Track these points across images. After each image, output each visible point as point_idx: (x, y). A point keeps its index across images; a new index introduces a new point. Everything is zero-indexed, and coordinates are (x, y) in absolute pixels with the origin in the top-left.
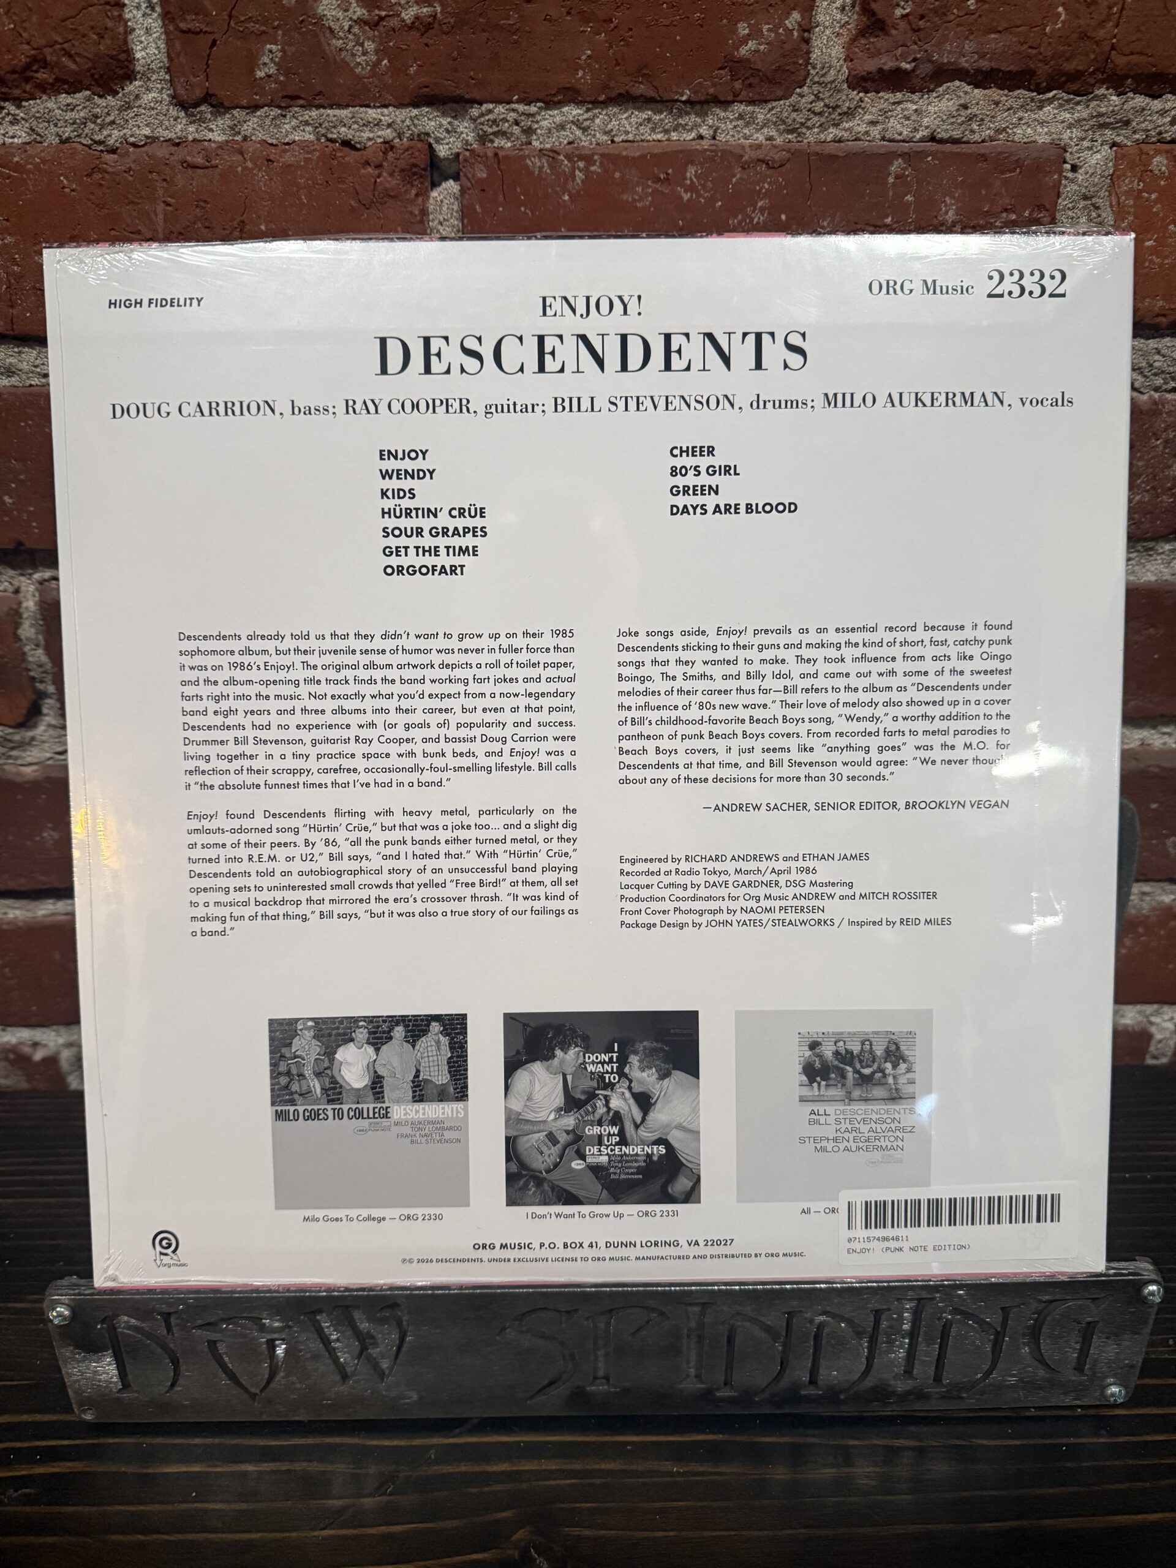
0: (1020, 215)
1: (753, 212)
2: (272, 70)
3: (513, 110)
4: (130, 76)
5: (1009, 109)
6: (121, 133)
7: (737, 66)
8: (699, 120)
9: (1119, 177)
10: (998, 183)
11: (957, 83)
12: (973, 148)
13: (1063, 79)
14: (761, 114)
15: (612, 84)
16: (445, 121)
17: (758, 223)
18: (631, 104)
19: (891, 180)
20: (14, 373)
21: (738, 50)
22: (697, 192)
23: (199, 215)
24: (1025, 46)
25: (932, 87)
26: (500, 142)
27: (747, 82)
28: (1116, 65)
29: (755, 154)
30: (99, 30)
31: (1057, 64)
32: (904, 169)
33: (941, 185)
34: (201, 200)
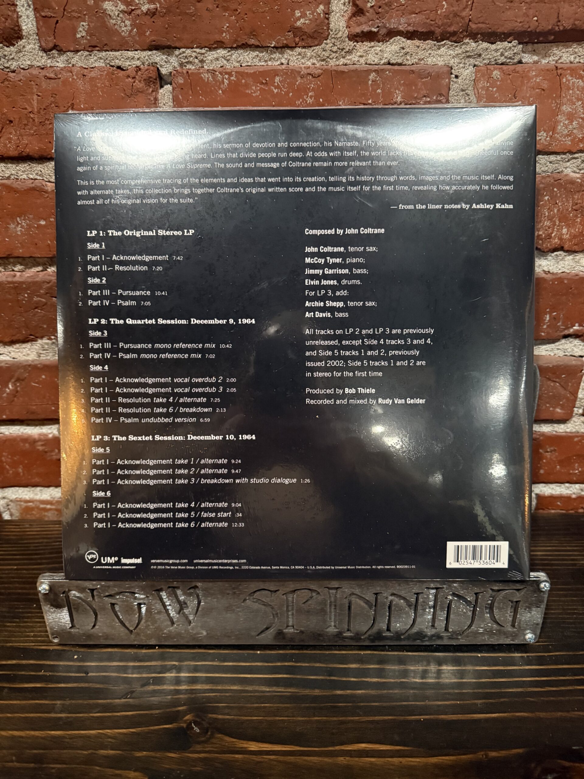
0: (431, 98)
1: (307, 98)
2: (84, 34)
3: (195, 52)
4: (20, 37)
5: (424, 50)
6: (17, 64)
7: (296, 31)
8: (280, 56)
9: (478, 81)
10: (420, 84)
11: (399, 37)
12: (407, 68)
13: (448, 35)
14: (309, 52)
15: (239, 39)
16: (164, 57)
17: (310, 103)
18: (248, 49)
19: (370, 82)
21: (296, 23)
22: (281, 89)
23: (53, 100)
24: (428, 21)
25: (387, 39)
26: (189, 66)
27: (301, 38)
28: (472, 29)
29: (306, 71)
30: (5, 17)
31: (444, 28)
32: (376, 77)
33: (393, 85)
34: (53, 95)
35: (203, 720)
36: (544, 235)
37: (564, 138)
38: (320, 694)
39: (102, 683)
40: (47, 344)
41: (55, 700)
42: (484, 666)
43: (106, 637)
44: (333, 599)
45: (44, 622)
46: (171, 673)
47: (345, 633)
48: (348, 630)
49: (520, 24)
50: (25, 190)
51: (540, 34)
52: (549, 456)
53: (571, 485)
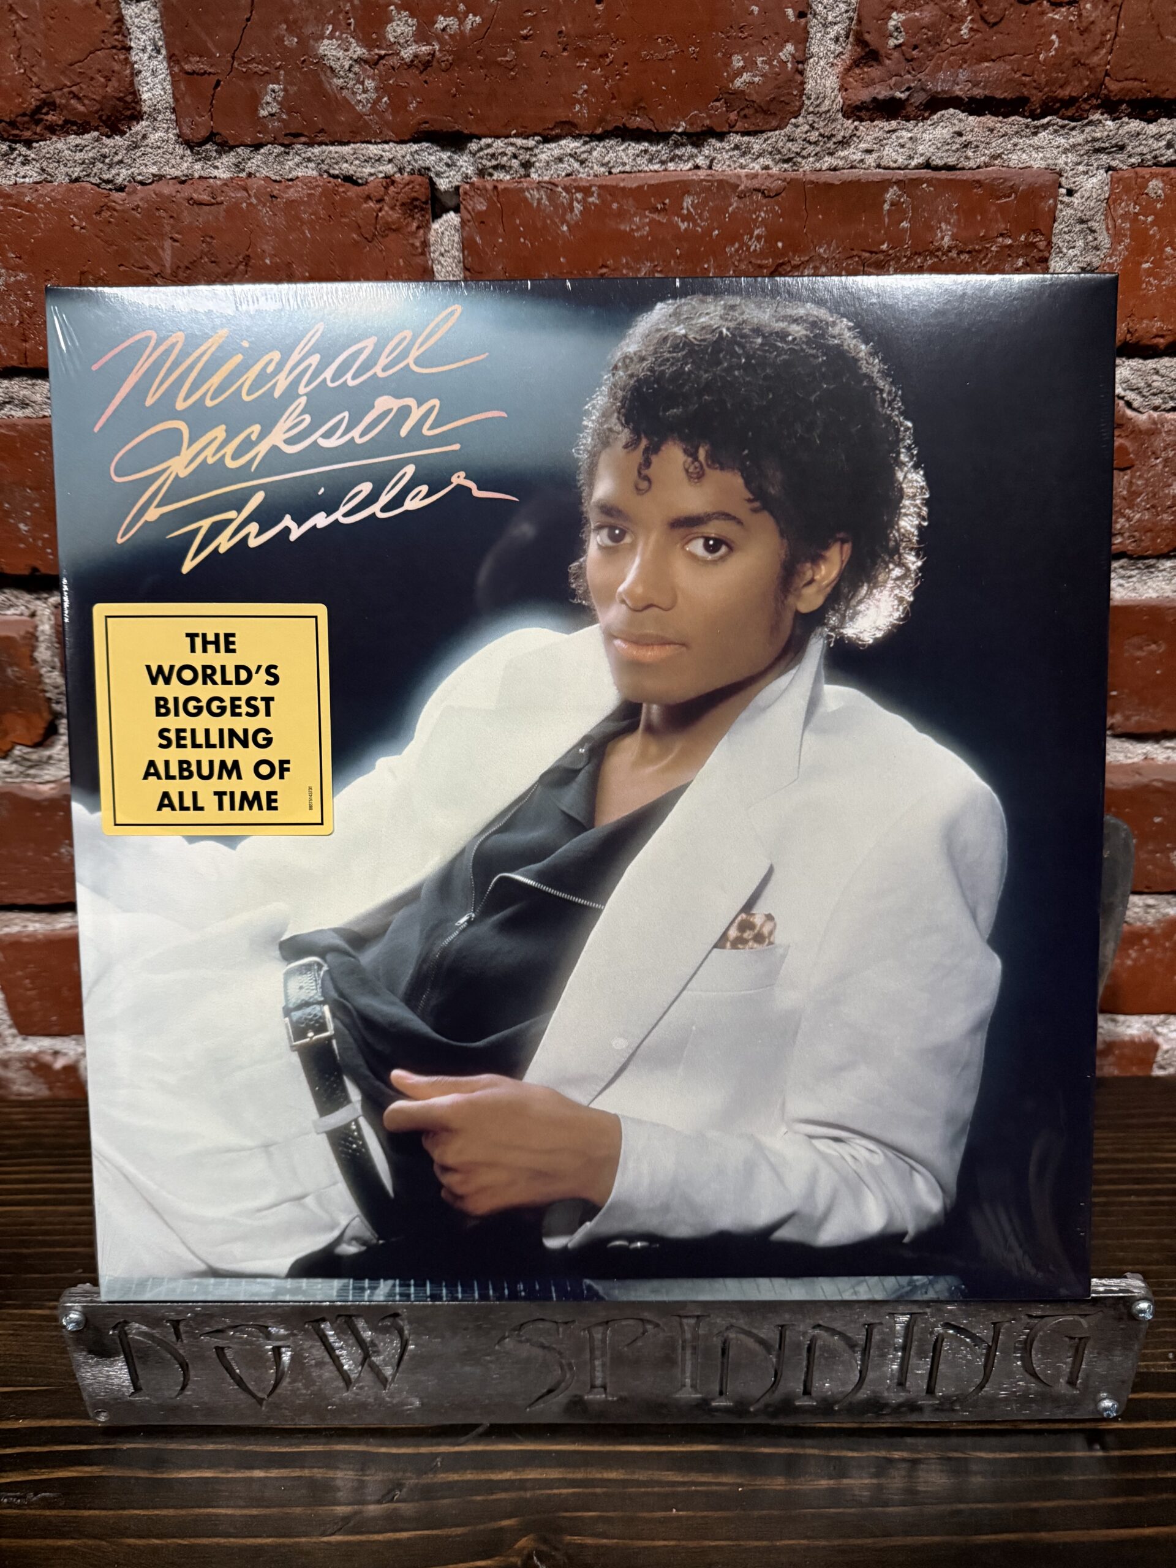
0: (1015, 240)
1: (750, 240)
2: (274, 108)
3: (512, 144)
4: (138, 117)
5: (1004, 136)
6: (129, 172)
7: (733, 98)
8: (695, 151)
9: (1115, 201)
10: (993, 209)
11: (951, 111)
12: (966, 175)
13: (1058, 105)
14: (757, 144)
15: (609, 117)
16: (445, 155)
17: (755, 250)
18: (628, 137)
20: (27, 404)
21: (732, 82)
22: (694, 221)
23: (206, 250)
24: (1018, 75)
26: (498, 175)
27: (742, 113)
28: (1110, 91)
29: (751, 184)
30: (106, 73)
31: (1050, 91)
32: (900, 196)
33: (936, 211)
34: (207, 236)
35: (556, 1549)
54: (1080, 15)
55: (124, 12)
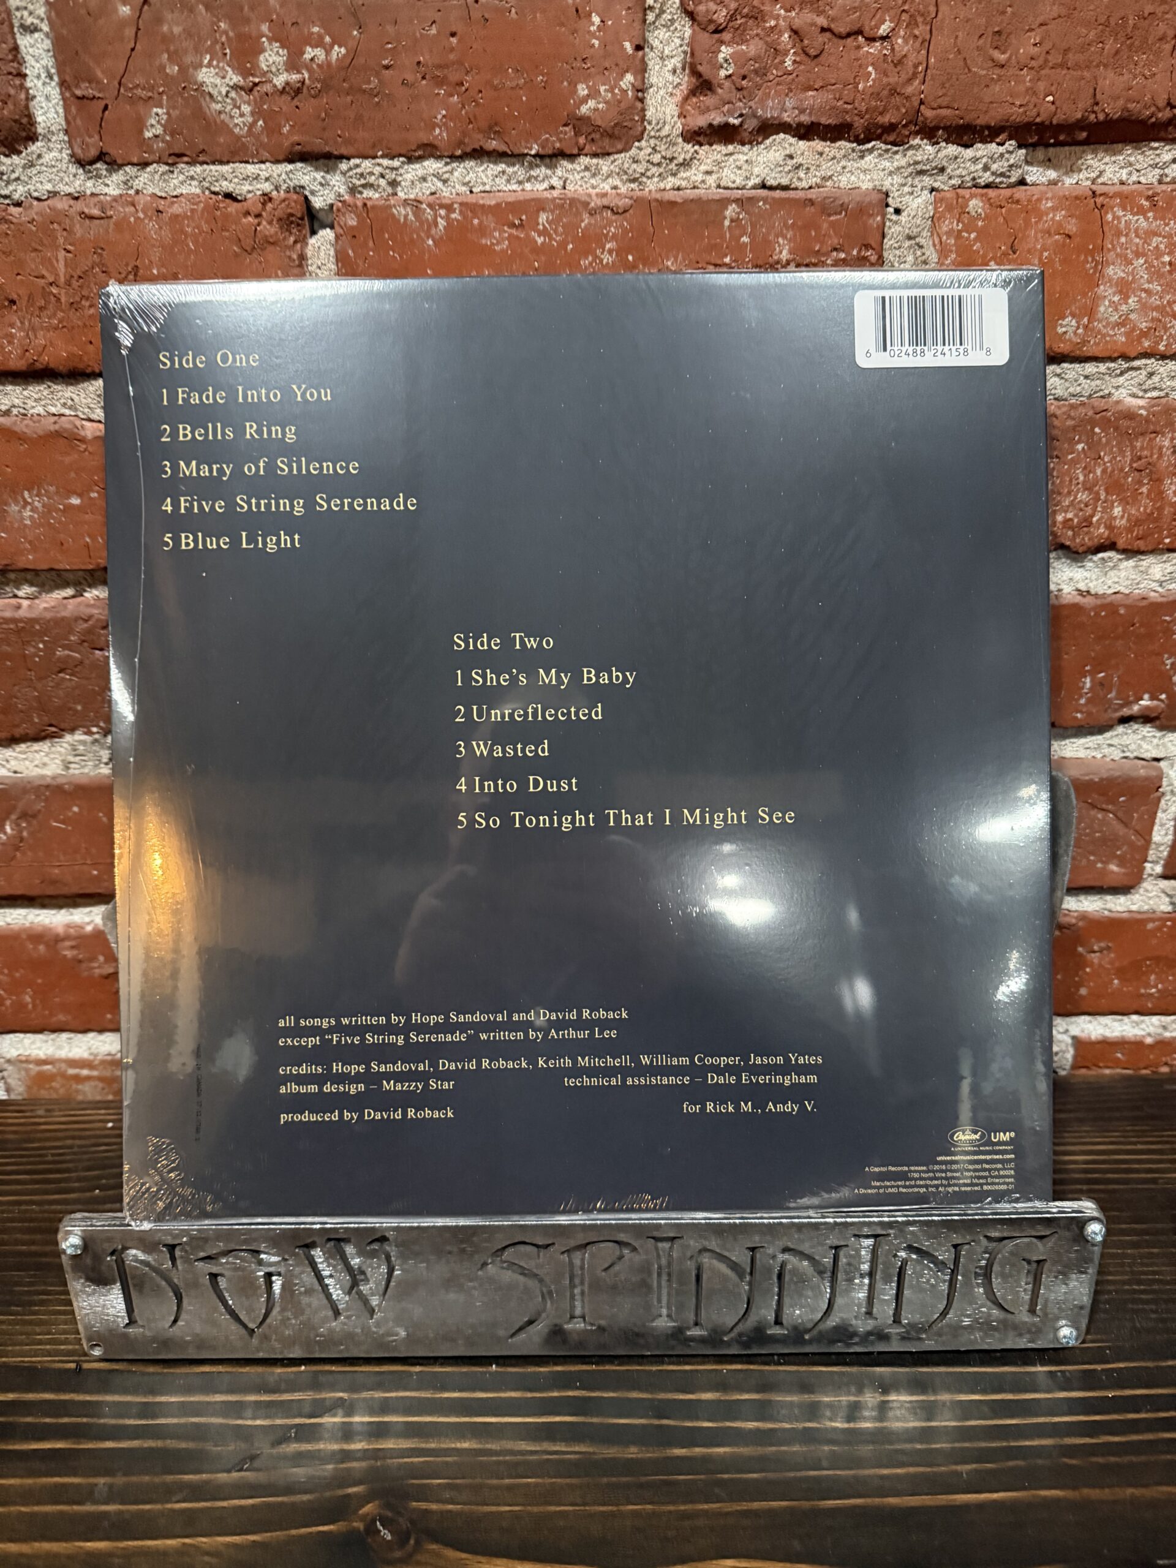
0: (848, 254)
1: (602, 253)
2: (159, 130)
3: (379, 165)
4: (33, 138)
5: (832, 159)
6: (26, 189)
7: (579, 124)
8: (549, 172)
9: (939, 219)
10: (825, 225)
11: (782, 135)
12: (800, 194)
13: (879, 131)
14: (605, 165)
15: (466, 140)
16: (319, 175)
17: (607, 263)
18: (486, 158)
19: (727, 223)
21: (579, 108)
22: (550, 236)
23: (98, 261)
24: (840, 103)
25: (760, 140)
26: (368, 193)
27: (590, 138)
28: (926, 119)
29: (600, 202)
30: (3, 97)
31: (871, 118)
32: (738, 213)
33: (773, 227)
34: (98, 249)
35: (399, 1513)
36: (1076, 520)
37: (1113, 328)
38: (639, 1456)
39: (193, 1440)
40: (83, 743)
41: (95, 1476)
42: (973, 1392)
43: (201, 1344)
44: (664, 1261)
45: (73, 1312)
46: (334, 1415)
47: (689, 1329)
48: (696, 1324)
49: (1021, 110)
50: (40, 437)
51: (1061, 128)
52: (1096, 961)
53: (1142, 1018)
54: (893, 49)
55: (19, 42)
